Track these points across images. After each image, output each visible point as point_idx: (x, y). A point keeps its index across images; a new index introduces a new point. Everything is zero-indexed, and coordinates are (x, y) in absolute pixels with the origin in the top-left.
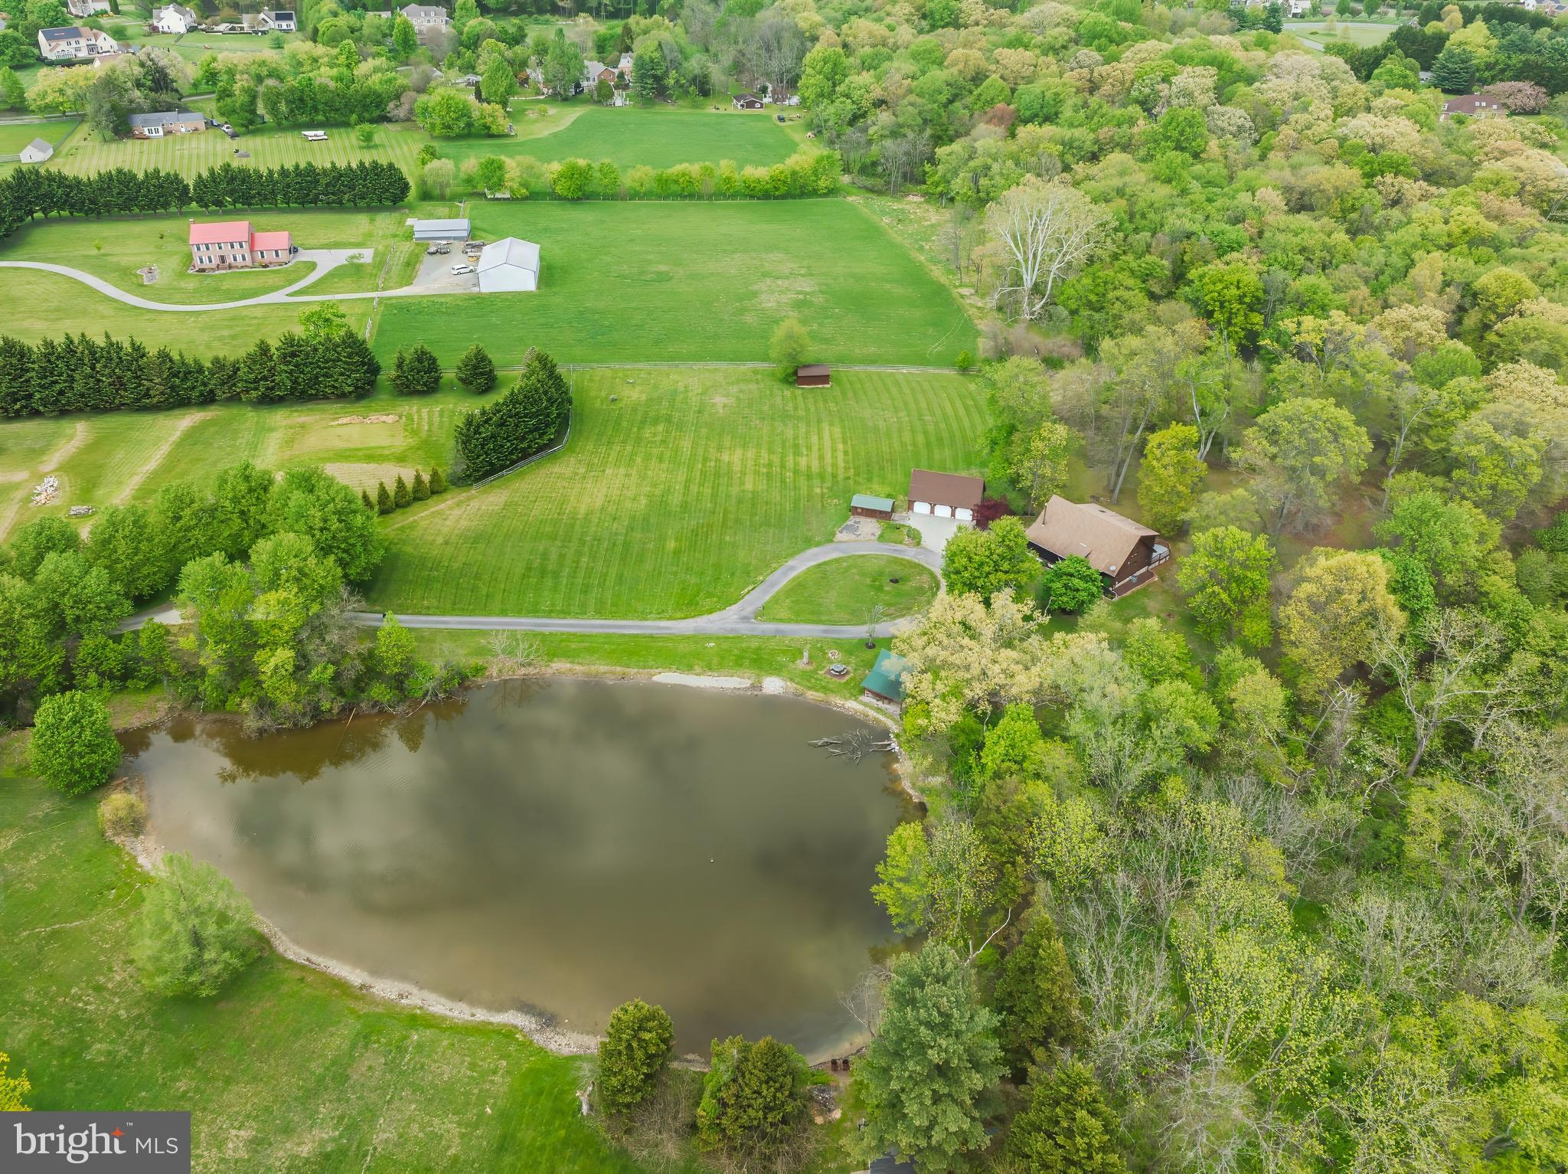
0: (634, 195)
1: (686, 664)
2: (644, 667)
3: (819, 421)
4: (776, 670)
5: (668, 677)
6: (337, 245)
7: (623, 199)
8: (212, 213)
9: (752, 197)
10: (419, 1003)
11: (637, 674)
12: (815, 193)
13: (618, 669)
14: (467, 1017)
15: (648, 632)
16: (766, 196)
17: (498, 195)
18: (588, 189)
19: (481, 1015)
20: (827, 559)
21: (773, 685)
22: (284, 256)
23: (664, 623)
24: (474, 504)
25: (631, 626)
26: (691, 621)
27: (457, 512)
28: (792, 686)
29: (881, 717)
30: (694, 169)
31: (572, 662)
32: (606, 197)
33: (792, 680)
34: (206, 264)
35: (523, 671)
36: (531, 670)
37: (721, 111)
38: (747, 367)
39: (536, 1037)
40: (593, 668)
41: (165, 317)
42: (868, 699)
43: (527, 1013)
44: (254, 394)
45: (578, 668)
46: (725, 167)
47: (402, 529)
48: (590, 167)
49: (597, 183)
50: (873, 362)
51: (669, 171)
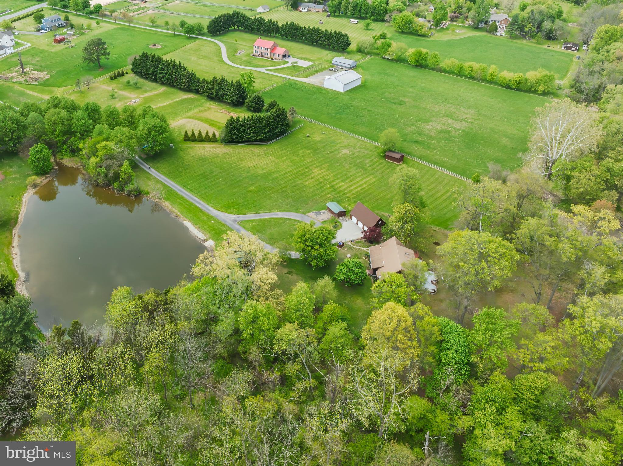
0: (444, 71)
1: (197, 223)
4: (217, 240)
5: (187, 224)
6: (305, 59)
7: (438, 71)
8: (283, 39)
10: (15, 258)
12: (535, 92)
13: (179, 213)
14: (16, 267)
15: (203, 208)
16: (507, 87)
17: (386, 57)
18: (424, 63)
19: (19, 269)
20: (292, 218)
21: (209, 243)
22: (280, 57)
23: (211, 208)
24: (217, 149)
25: (201, 204)
26: (219, 212)
27: (209, 149)
30: (476, 66)
31: (171, 205)
34: (256, 54)
35: (157, 200)
36: (160, 201)
37: (551, 48)
38: (376, 144)
39: (18, 282)
41: (226, 66)
45: (170, 207)
46: (492, 69)
47: (189, 147)
48: (427, 53)
49: (430, 61)
50: (436, 163)
51: (465, 64)
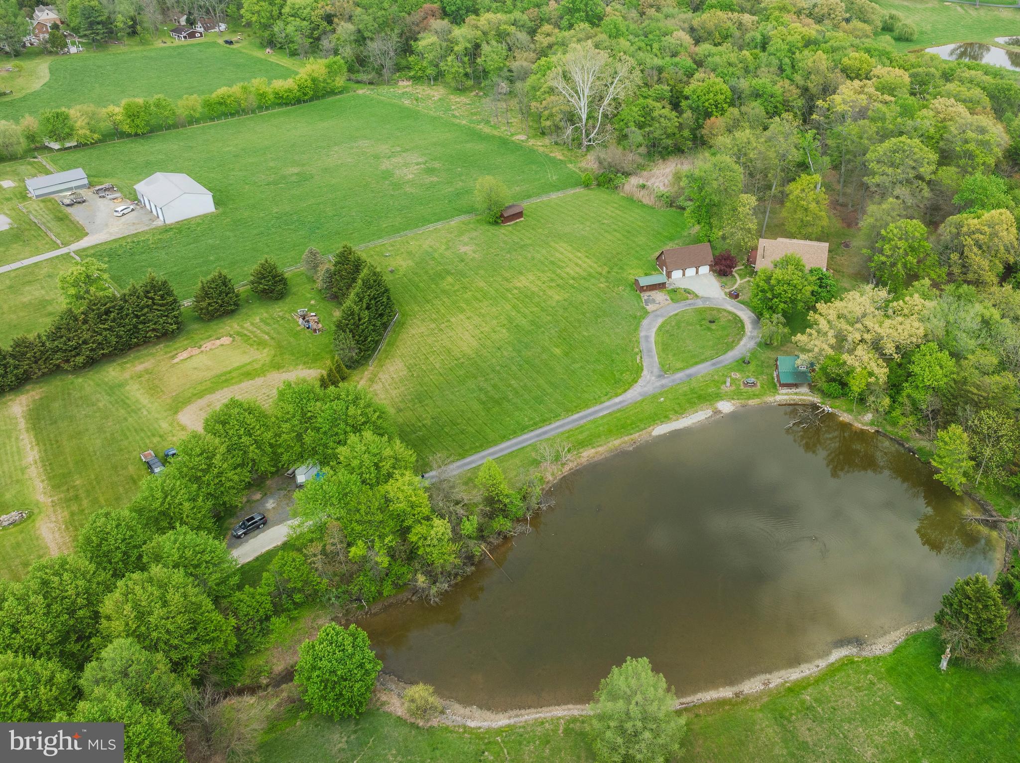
1: (661, 416)
2: (642, 430)
3: (547, 244)
4: (719, 397)
5: (660, 430)
7: (184, 126)
9: (287, 104)
10: (781, 680)
11: (638, 437)
12: (332, 93)
13: (626, 438)
14: (816, 669)
15: (615, 408)
16: (298, 102)
17: (67, 145)
18: (152, 123)
19: (822, 663)
20: (659, 324)
21: (726, 407)
23: (617, 400)
24: (384, 376)
26: (630, 391)
28: (737, 403)
29: (803, 397)
30: (236, 89)
31: (593, 448)
32: (169, 127)
33: (733, 399)
35: (567, 468)
36: (571, 465)
37: (169, 44)
38: (454, 223)
39: (864, 653)
40: (610, 445)
42: (785, 390)
43: (842, 646)
44: (80, 359)
46: (258, 83)
49: (158, 117)
51: (214, 95)
